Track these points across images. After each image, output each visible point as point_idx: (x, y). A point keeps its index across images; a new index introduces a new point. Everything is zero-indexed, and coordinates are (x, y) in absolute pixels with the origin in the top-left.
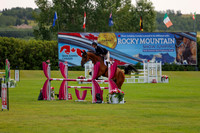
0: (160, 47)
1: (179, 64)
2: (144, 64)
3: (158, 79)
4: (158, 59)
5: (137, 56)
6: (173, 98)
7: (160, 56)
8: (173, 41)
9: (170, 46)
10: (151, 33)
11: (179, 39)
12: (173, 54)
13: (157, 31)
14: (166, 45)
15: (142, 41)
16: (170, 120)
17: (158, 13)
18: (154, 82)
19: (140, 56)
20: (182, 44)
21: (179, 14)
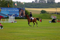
0: (14, 12)
1: (20, 17)
2: (9, 17)
3: (13, 22)
4: (14, 16)
5: (7, 15)
6: (18, 27)
7: (14, 15)
8: (18, 10)
9: (17, 12)
10: (12, 8)
11: (20, 10)
12: (18, 14)
13: (13, 7)
14: (16, 12)
15: (9, 10)
16: (17, 34)
17: (14, 2)
18: (12, 22)
19: (8, 15)
20: (21, 11)
21: (20, 2)
